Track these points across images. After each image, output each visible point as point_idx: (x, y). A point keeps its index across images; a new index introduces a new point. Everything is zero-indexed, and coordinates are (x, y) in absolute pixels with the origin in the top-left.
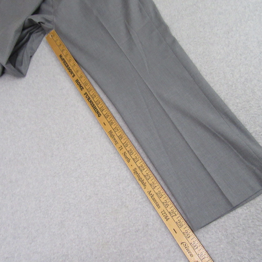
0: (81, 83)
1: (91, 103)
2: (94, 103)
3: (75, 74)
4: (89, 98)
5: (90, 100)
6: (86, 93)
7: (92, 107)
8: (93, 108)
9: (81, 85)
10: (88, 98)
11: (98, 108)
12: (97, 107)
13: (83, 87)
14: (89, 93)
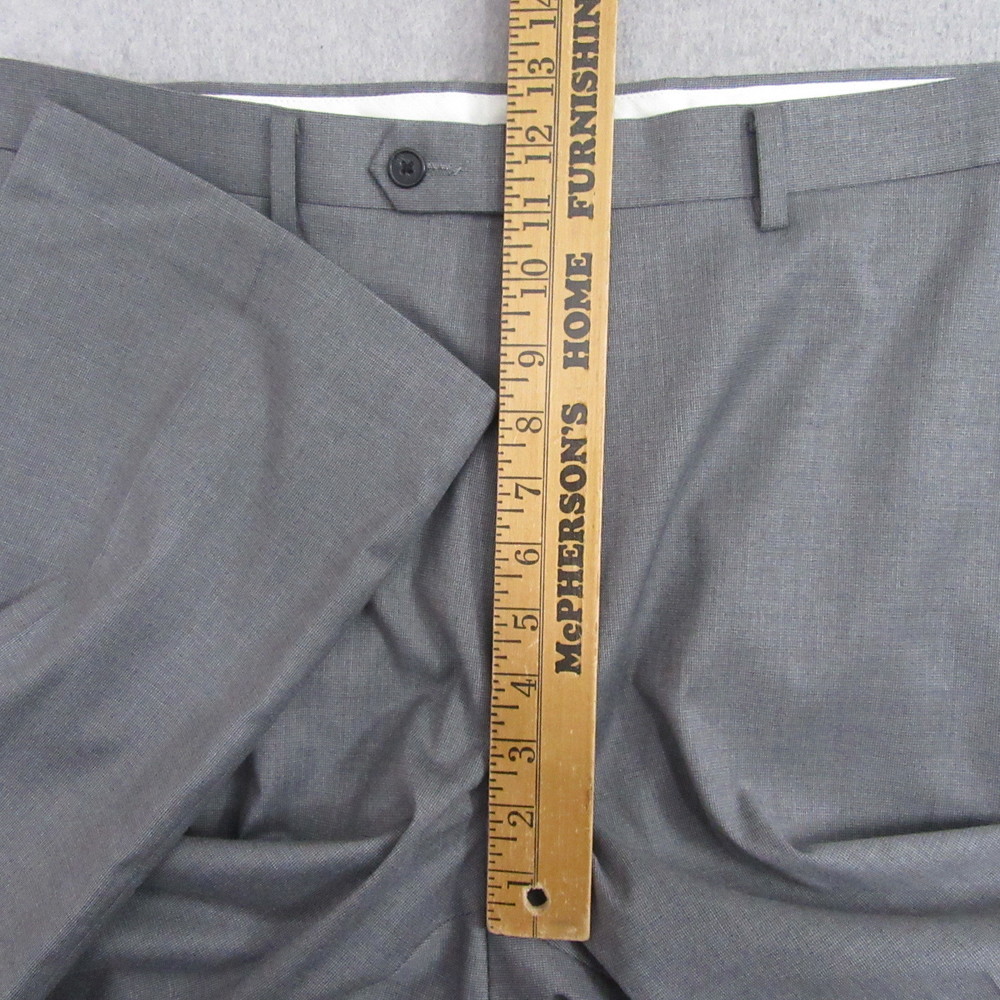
0: (561, 313)
1: (587, 108)
2: (567, 91)
3: (557, 422)
4: (574, 159)
5: (583, 138)
6: (572, 213)
7: (595, 78)
8: (594, 63)
9: (569, 303)
10: (586, 166)
11: (568, 40)
12: (568, 54)
13: (570, 271)
14: (554, 188)
